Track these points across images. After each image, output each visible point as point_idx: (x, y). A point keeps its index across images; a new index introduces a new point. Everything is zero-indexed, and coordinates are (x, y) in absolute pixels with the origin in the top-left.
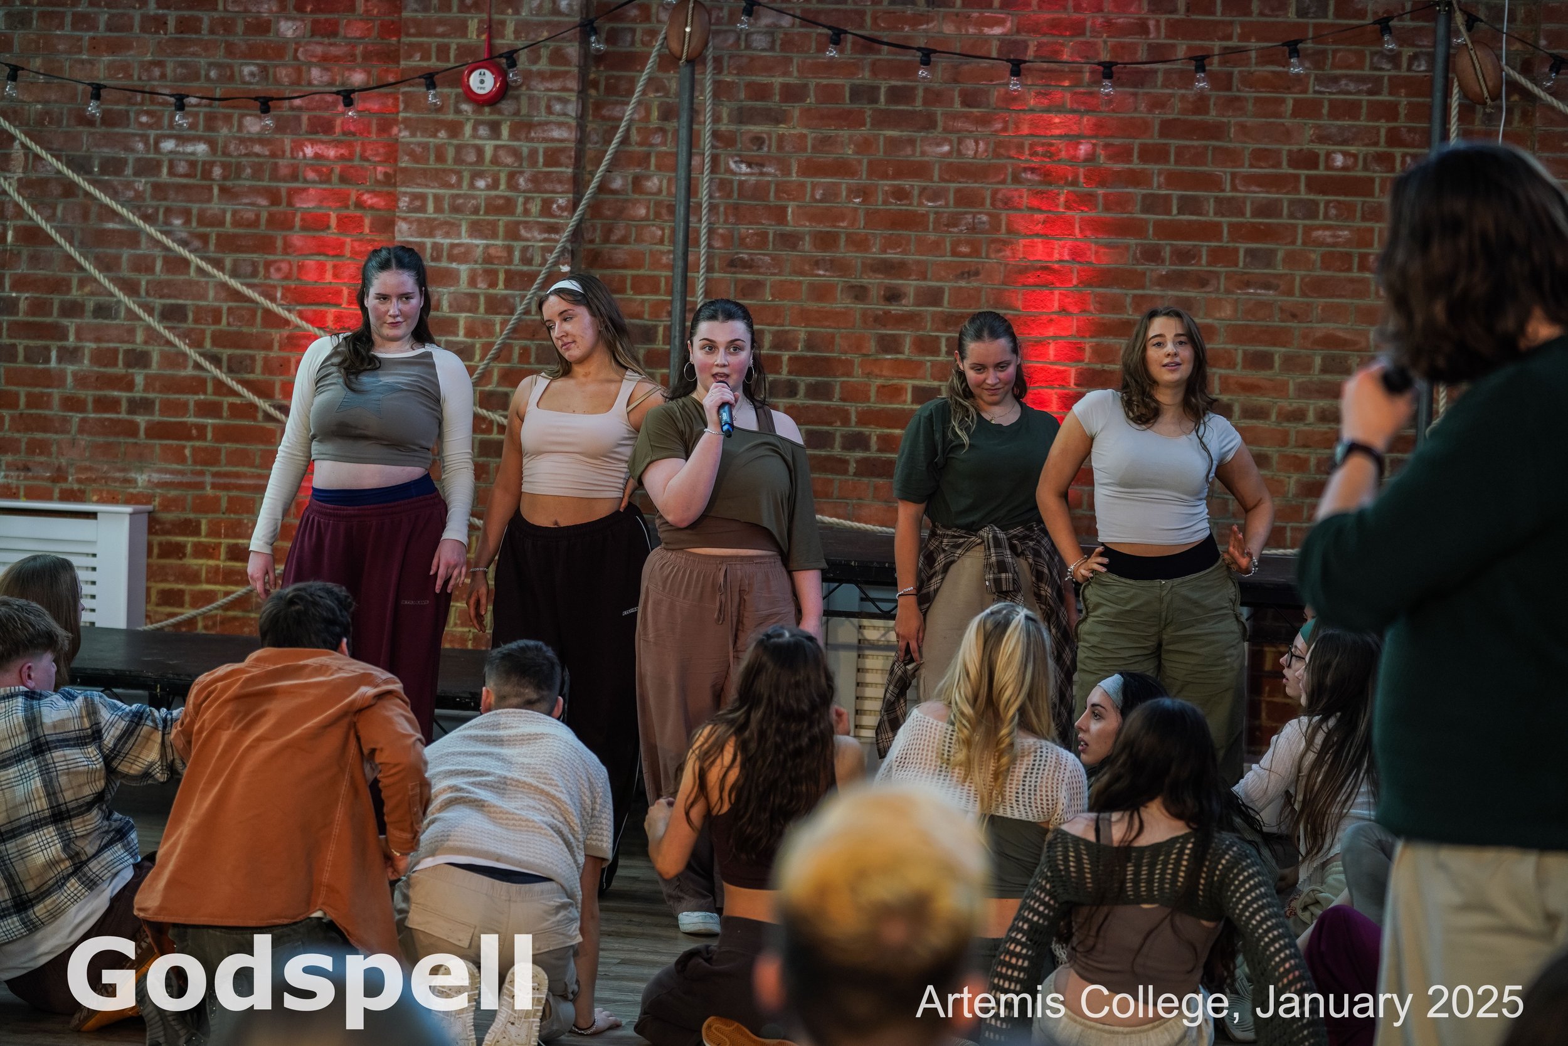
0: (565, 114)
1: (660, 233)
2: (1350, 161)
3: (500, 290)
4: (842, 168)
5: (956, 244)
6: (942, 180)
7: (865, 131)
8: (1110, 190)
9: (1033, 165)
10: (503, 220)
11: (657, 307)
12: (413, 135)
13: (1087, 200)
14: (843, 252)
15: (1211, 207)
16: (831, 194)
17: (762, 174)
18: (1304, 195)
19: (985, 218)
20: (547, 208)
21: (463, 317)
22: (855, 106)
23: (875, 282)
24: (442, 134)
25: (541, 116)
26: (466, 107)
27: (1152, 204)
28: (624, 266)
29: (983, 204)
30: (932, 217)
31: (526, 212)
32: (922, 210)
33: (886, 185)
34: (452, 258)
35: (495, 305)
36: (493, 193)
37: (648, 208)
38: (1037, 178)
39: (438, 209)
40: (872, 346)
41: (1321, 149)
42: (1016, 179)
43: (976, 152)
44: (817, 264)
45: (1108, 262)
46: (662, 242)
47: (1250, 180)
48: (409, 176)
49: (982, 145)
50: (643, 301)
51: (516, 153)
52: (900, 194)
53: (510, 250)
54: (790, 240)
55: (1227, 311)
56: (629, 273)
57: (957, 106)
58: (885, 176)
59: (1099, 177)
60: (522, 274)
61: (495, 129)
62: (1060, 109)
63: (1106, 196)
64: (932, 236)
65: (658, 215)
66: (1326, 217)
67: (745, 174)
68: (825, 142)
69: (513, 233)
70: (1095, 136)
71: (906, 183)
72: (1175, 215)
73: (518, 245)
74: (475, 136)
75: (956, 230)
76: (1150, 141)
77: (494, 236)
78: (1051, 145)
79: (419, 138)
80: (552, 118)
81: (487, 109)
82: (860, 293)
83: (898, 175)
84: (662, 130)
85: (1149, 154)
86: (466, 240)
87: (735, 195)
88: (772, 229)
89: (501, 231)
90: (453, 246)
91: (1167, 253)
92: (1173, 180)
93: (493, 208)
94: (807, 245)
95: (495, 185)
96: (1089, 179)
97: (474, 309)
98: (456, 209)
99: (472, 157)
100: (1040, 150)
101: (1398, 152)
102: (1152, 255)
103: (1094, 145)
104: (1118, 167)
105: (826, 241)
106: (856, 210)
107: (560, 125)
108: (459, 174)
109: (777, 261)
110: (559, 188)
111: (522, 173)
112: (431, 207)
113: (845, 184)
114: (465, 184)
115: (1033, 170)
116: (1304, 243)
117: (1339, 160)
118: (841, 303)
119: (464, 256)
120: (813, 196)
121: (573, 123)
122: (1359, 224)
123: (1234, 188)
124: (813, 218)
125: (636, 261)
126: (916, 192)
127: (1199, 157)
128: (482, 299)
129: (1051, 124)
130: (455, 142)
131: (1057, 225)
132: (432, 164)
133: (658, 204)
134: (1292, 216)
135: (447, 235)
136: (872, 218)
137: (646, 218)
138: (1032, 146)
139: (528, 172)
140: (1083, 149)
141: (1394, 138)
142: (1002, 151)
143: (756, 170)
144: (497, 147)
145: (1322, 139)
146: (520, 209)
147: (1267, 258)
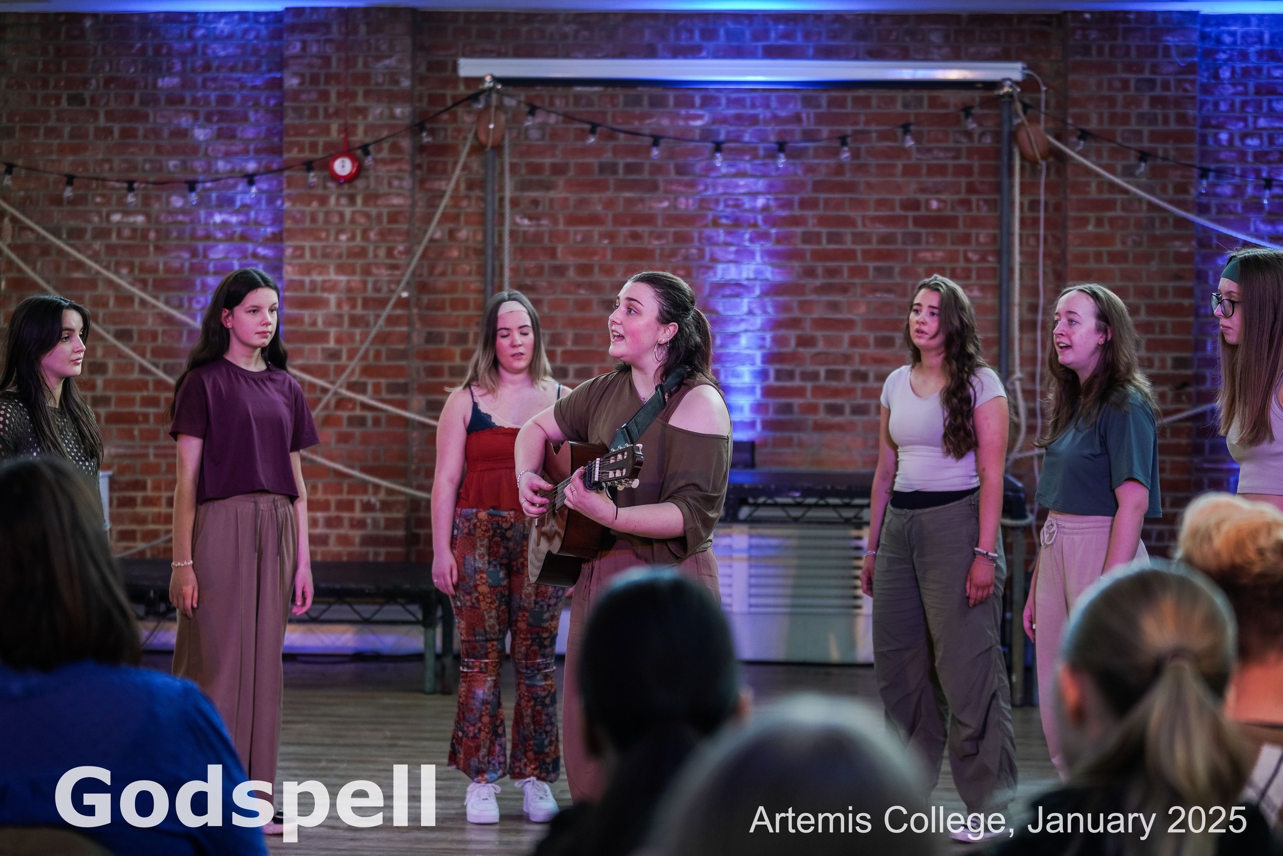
0: (401, 188)
1: (468, 268)
2: (942, 205)
3: (359, 311)
4: (595, 220)
6: (664, 225)
7: (609, 194)
8: (780, 230)
9: (726, 214)
10: (359, 262)
11: (468, 320)
12: (294, 204)
13: (764, 236)
15: (849, 238)
16: (587, 237)
17: (539, 225)
18: (911, 228)
19: (694, 251)
20: (390, 253)
21: (333, 331)
22: (602, 177)
24: (315, 204)
25: (384, 189)
26: (331, 185)
27: (808, 238)
28: (444, 292)
29: (692, 240)
30: (658, 251)
31: (376, 256)
32: (650, 247)
33: (625, 230)
34: (324, 289)
35: (355, 321)
36: (352, 244)
37: (460, 251)
38: (729, 222)
39: (313, 255)
41: (922, 197)
42: (716, 223)
43: (687, 206)
44: (579, 285)
45: (779, 278)
46: (470, 273)
47: (875, 219)
48: (292, 234)
49: (691, 201)
50: (458, 317)
51: (367, 216)
52: (635, 236)
53: (365, 283)
54: (560, 270)
55: (862, 309)
56: (447, 297)
57: (673, 175)
58: (624, 224)
59: (771, 221)
60: (375, 300)
61: (352, 199)
62: (742, 174)
63: (777, 234)
65: (467, 256)
66: (927, 243)
67: (528, 226)
68: (582, 203)
69: (366, 271)
70: (769, 193)
71: (639, 229)
72: (825, 245)
73: (370, 280)
74: (338, 203)
75: (674, 260)
76: (806, 195)
77: (353, 272)
78: (737, 200)
79: (299, 207)
80: (392, 191)
81: (346, 186)
83: (634, 222)
84: (468, 197)
85: (804, 204)
86: (333, 277)
87: (520, 240)
88: (547, 263)
89: (358, 269)
90: (324, 282)
91: (820, 271)
92: (822, 221)
93: (352, 254)
94: (571, 273)
95: (353, 238)
96: (765, 221)
97: (340, 324)
98: (325, 255)
99: (336, 219)
100: (731, 203)
101: (974, 198)
102: (810, 273)
103: (768, 199)
104: (785, 213)
105: (585, 270)
106: (604, 249)
107: (398, 195)
108: (328, 231)
109: (551, 286)
110: (399, 238)
111: (372, 229)
112: (308, 254)
113: (596, 230)
114: (332, 238)
115: (727, 217)
116: (914, 261)
117: (934, 204)
118: (597, 312)
119: (331, 287)
120: (575, 241)
121: (407, 193)
122: (949, 247)
123: (864, 225)
124: (577, 254)
125: (453, 288)
126: (646, 235)
127: (839, 205)
128: (346, 319)
129: (737, 186)
130: (324, 209)
131: (743, 254)
132: (308, 224)
133: (467, 248)
134: (904, 243)
135: (320, 274)
136: (617, 254)
137: (459, 258)
138: (726, 200)
139: (377, 228)
140: (760, 202)
141: (971, 189)
142: (705, 205)
143: (534, 222)
144: (354, 212)
145: (923, 190)
146: (371, 254)
147: (889, 272)
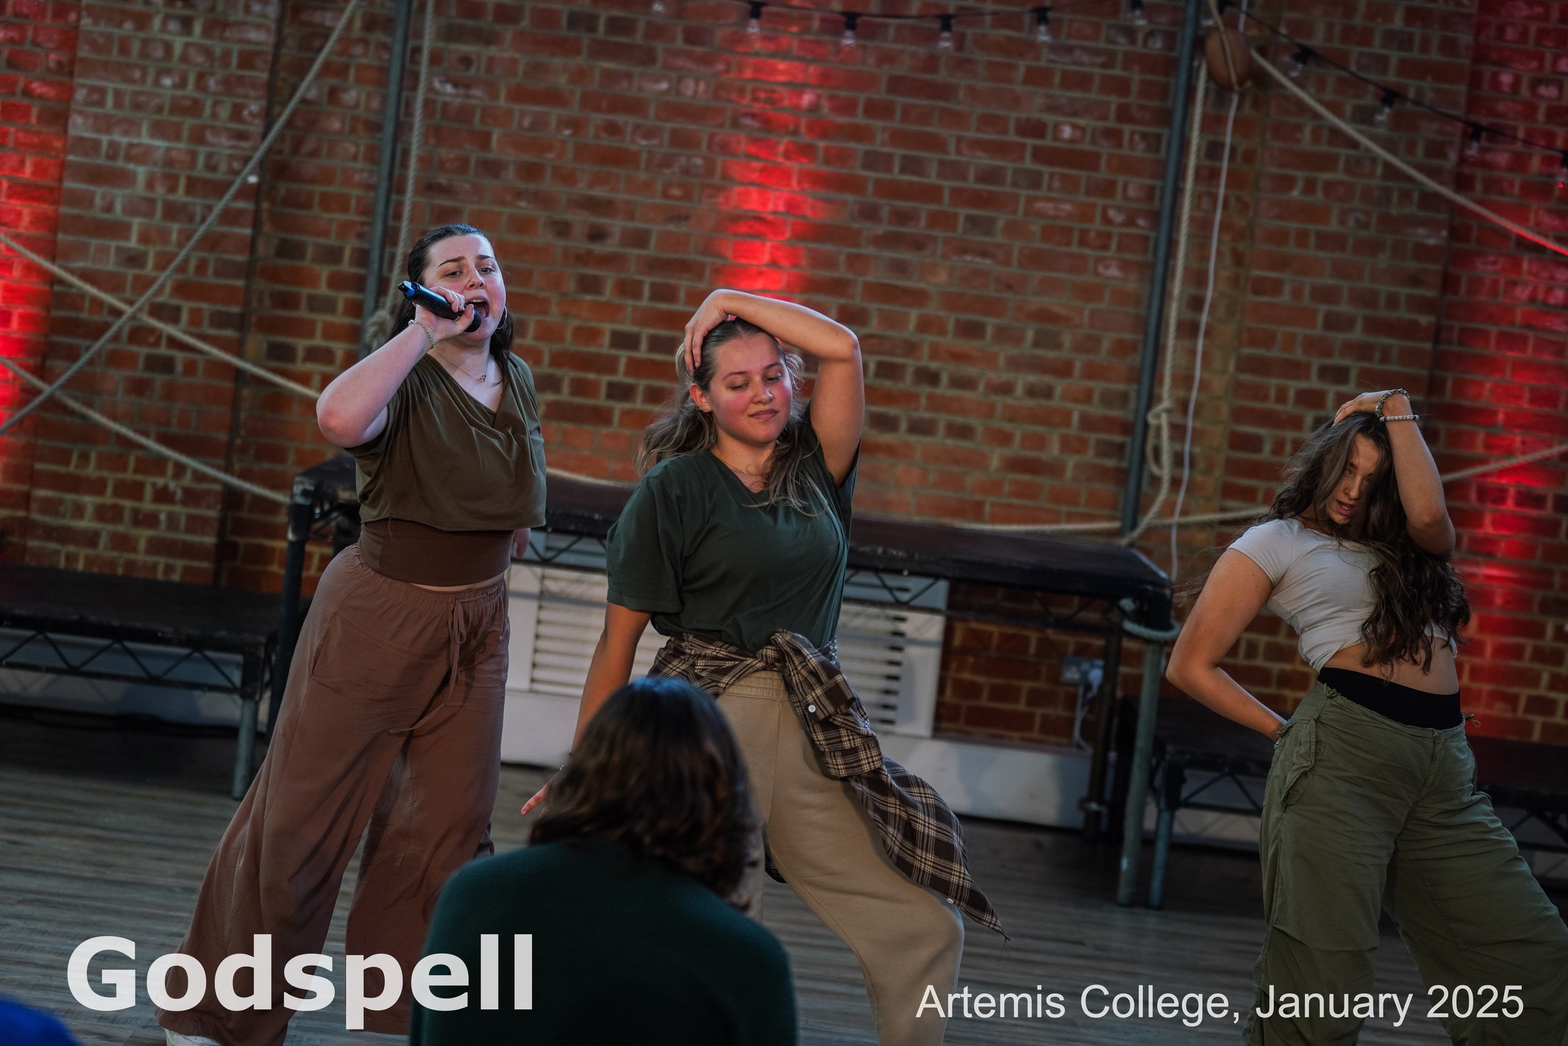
0: (264, 16)
1: (353, 149)
2: (1078, 134)
3: (180, 196)
4: (554, 97)
5: (667, 186)
6: (658, 118)
7: (580, 61)
8: (832, 144)
9: (754, 110)
10: (188, 122)
11: (345, 229)
12: (96, 22)
13: (807, 151)
14: (548, 184)
15: (933, 169)
16: (539, 123)
17: (468, 96)
18: (1028, 164)
19: (699, 161)
20: (236, 113)
21: (137, 223)
22: (572, 34)
23: (580, 219)
24: (128, 25)
25: (238, 15)
27: (873, 161)
28: (313, 181)
29: (698, 145)
30: (644, 156)
31: (214, 115)
32: (634, 148)
33: (598, 118)
34: (129, 158)
35: (172, 212)
36: (179, 93)
37: (343, 122)
38: (756, 124)
39: (118, 104)
40: (571, 285)
41: (1050, 119)
42: (735, 124)
43: (696, 92)
44: (520, 194)
45: (823, 216)
46: (355, 158)
47: (976, 144)
48: (89, 67)
49: (702, 86)
50: (330, 221)
51: (208, 52)
52: (613, 129)
53: (194, 155)
54: (493, 168)
55: (942, 277)
56: (318, 189)
57: (679, 43)
58: (597, 109)
59: (821, 129)
60: (206, 182)
61: (186, 25)
62: (786, 56)
63: (827, 149)
64: (642, 176)
65: (353, 130)
66: (1050, 188)
67: (451, 95)
68: (537, 69)
69: (198, 137)
70: (821, 87)
71: (620, 119)
72: (896, 175)
73: (202, 151)
74: (164, 30)
75: (667, 171)
76: (876, 96)
77: (178, 137)
78: (774, 91)
79: (104, 28)
80: (250, 19)
81: (179, 3)
82: (563, 229)
83: (613, 108)
84: (365, 42)
85: (872, 109)
86: (145, 140)
87: (438, 116)
88: (474, 154)
89: (185, 133)
90: (131, 146)
91: (885, 212)
92: (897, 138)
93: (177, 108)
94: (510, 175)
95: (182, 84)
96: (811, 129)
97: (149, 214)
98: (137, 106)
99: (159, 52)
100: (762, 95)
101: (1127, 128)
102: (870, 213)
103: (819, 96)
104: (842, 120)
105: (531, 171)
106: (564, 143)
107: (258, 26)
108: (143, 69)
109: (477, 189)
110: (252, 93)
111: (212, 74)
112: (110, 101)
113: (555, 114)
114: (150, 81)
115: (754, 116)
116: (1026, 214)
117: (1067, 132)
118: (542, 237)
119: (142, 156)
120: (520, 126)
121: (272, 26)
122: (1082, 198)
123: (959, 152)
124: (521, 146)
125: (327, 177)
126: (629, 129)
127: (925, 117)
128: (159, 206)
129: (774, 71)
130: (142, 35)
131: (774, 175)
132: (115, 56)
133: (355, 119)
134: (1015, 184)
135: (126, 133)
136: (582, 152)
137: (340, 132)
138: (754, 91)
139: (220, 73)
140: (807, 99)
141: (1124, 115)
142: (723, 94)
143: (461, 91)
144: (187, 45)
145: (1052, 109)
146: (207, 112)
147: (985, 226)
